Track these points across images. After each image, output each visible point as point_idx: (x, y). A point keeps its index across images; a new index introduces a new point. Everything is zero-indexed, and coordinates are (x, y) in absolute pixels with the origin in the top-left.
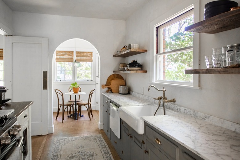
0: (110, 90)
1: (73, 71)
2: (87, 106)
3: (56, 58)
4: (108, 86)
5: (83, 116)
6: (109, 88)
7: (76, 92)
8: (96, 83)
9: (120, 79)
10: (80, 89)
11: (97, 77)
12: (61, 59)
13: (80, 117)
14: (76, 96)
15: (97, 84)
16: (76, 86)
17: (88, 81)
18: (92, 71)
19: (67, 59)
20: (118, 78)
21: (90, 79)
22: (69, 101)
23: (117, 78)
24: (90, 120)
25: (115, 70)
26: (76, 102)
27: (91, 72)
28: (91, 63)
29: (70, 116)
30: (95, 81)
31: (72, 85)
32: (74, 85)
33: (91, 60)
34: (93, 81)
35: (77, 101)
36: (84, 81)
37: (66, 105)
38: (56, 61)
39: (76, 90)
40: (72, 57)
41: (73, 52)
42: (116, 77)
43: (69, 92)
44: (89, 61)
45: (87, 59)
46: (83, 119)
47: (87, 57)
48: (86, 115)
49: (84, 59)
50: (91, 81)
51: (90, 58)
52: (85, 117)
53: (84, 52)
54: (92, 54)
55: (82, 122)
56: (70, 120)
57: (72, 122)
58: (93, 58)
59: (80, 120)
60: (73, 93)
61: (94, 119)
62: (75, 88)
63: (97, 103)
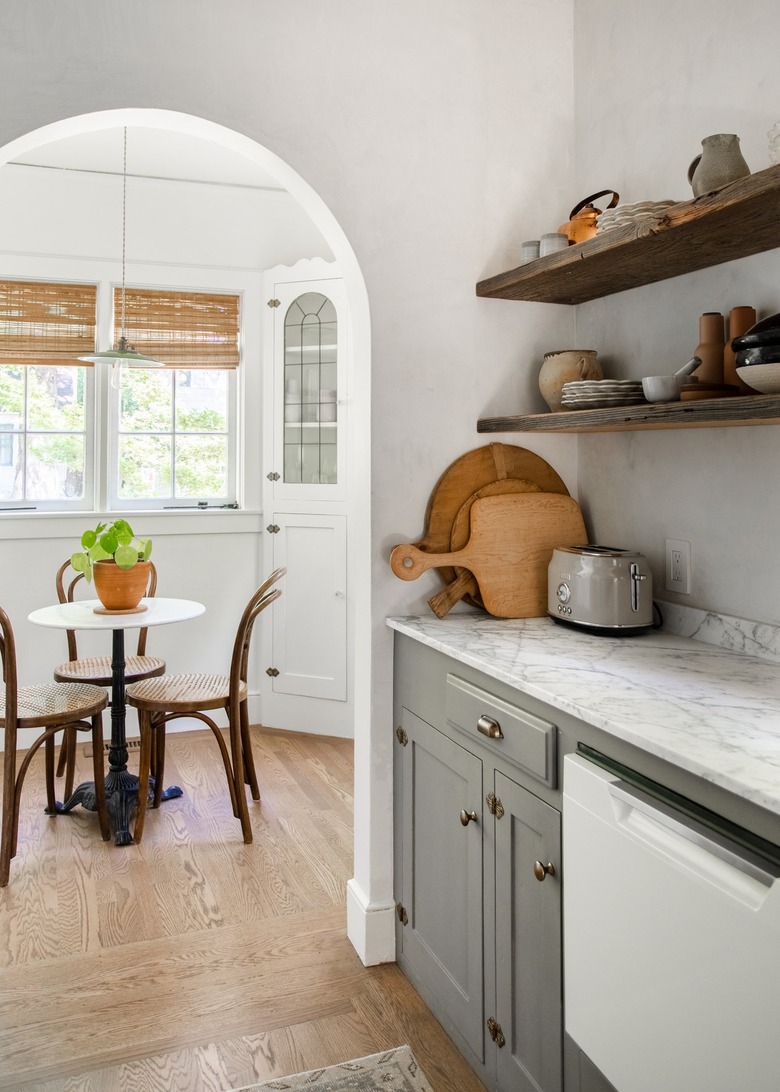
0: (460, 588)
1: (89, 433)
4: (445, 560)
5: (176, 793)
6: (448, 575)
7: (119, 603)
8: (268, 521)
9: (542, 490)
11: (274, 477)
13: (156, 805)
14: (118, 635)
15: (274, 529)
16: (125, 553)
17: (203, 505)
18: (231, 434)
19: (44, 340)
20: (519, 485)
21: (221, 494)
22: (60, 679)
23: (509, 484)
24: (248, 838)
25: (496, 415)
26: (118, 680)
27: (225, 439)
28: (223, 375)
29: (73, 798)
30: (256, 509)
31: (88, 539)
32: (109, 544)
33: (229, 356)
34: (243, 508)
36: (176, 510)
37: (36, 722)
39: (125, 587)
40: (84, 327)
41: (91, 290)
42: (510, 477)
43: (62, 600)
44: (214, 364)
45: (200, 349)
46: (183, 830)
47: (199, 335)
48: (201, 785)
49: (176, 349)
50: (223, 510)
51: (222, 339)
52: (197, 804)
53: (175, 293)
54: (236, 312)
55: (182, 867)
56: (72, 844)
57: (92, 870)
58: (241, 339)
59: (155, 844)
60: (97, 612)
61: (279, 823)
62: (118, 567)
63: (273, 673)
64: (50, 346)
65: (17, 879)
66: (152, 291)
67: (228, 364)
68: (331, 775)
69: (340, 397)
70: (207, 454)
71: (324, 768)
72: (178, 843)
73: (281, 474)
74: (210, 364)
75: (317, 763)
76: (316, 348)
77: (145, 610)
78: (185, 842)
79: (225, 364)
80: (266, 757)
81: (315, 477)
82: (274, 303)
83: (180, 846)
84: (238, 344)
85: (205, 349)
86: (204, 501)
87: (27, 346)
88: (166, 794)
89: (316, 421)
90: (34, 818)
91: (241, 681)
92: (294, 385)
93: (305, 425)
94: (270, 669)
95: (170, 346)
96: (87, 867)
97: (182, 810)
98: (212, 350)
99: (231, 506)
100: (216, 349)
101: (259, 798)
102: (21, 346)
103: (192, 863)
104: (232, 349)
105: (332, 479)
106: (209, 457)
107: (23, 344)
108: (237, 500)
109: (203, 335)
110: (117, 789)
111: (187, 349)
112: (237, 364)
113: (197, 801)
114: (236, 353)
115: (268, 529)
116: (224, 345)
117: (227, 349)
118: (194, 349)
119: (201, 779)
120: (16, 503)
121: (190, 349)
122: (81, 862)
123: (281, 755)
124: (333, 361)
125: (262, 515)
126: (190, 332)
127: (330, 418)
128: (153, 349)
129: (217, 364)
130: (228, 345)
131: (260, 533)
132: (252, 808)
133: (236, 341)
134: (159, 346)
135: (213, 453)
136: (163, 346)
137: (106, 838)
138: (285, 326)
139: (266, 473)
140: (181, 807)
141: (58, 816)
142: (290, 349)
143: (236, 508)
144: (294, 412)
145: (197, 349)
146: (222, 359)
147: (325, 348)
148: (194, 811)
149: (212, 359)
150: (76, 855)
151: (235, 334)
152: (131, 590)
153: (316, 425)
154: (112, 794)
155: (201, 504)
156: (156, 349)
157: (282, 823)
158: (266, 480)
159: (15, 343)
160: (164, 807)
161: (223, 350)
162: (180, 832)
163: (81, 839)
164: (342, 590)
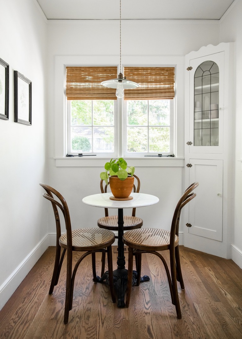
2: (166, 254)
3: (67, 90)
5: (147, 279)
7: (120, 196)
8: (187, 162)
10: (136, 183)
11: (190, 143)
12: (81, 90)
13: (138, 285)
14: (121, 211)
15: (190, 166)
16: (123, 173)
17: (160, 155)
18: (171, 126)
21: (168, 151)
24: (179, 316)
26: (121, 228)
27: (169, 129)
29: (103, 276)
30: (182, 157)
31: (107, 167)
33: (170, 94)
34: (176, 156)
35: (125, 225)
36: (149, 157)
38: (69, 98)
39: (122, 188)
43: (102, 192)
44: (164, 97)
45: (159, 91)
46: (149, 302)
47: (158, 85)
48: (158, 275)
49: (149, 91)
50: (168, 157)
51: (167, 86)
52: (156, 287)
53: (148, 68)
54: (173, 74)
55: (146, 329)
56: (99, 302)
57: (105, 321)
58: (176, 86)
59: (135, 309)
60: (111, 199)
61: (194, 307)
62: (119, 179)
63: (189, 225)
64: (100, 92)
65: (72, 320)
66: (139, 68)
67: (170, 96)
68: (218, 279)
69: (220, 107)
70: (161, 138)
71: (213, 274)
72: (146, 311)
73: (193, 142)
74: (163, 97)
75: (210, 270)
76: (209, 86)
77: (132, 199)
78: (148, 311)
79: (169, 97)
80: (186, 263)
81: (208, 143)
82: (190, 69)
83: (146, 313)
84: (174, 88)
85: (160, 91)
86: (161, 154)
87: (92, 92)
88: (142, 279)
89: (208, 118)
90: (88, 282)
91: (176, 235)
92: (198, 104)
93: (204, 120)
94: (188, 224)
95: (146, 90)
96: (103, 319)
97: (149, 289)
98: (163, 91)
99: (171, 156)
100: (165, 90)
101: (184, 288)
102: (90, 92)
103: (151, 327)
104: (171, 90)
105: (216, 144)
106: (162, 139)
107: (90, 91)
108: (174, 153)
109: (159, 85)
110: (120, 277)
111: (153, 91)
112: (174, 96)
113: (156, 284)
114: (173, 92)
115: (187, 165)
116: (168, 89)
117: (169, 90)
118: (156, 91)
119: (158, 271)
120: (90, 153)
121: (154, 91)
122: (101, 314)
123: (193, 263)
124: (217, 91)
125: (184, 159)
126: (154, 84)
127: (215, 116)
128: (139, 91)
129: (165, 97)
130: (170, 89)
131: (184, 167)
132: (181, 294)
133: (173, 87)
134: (142, 90)
135: (164, 137)
136: (143, 90)
137: (114, 301)
138: (194, 78)
139: (186, 142)
140: (148, 287)
141: (97, 283)
142: (196, 88)
143: (174, 156)
144: (198, 115)
145: (157, 91)
146: (167, 94)
147: (213, 85)
148: (154, 290)
149: (163, 95)
150: (100, 310)
151: (173, 84)
152: (125, 190)
153: (209, 120)
154: (118, 279)
155: (159, 155)
156: (141, 91)
157: (196, 307)
158: (186, 145)
159: (87, 91)
160: (141, 285)
161: (168, 90)
162: (147, 304)
163: (104, 299)
164: (221, 193)
